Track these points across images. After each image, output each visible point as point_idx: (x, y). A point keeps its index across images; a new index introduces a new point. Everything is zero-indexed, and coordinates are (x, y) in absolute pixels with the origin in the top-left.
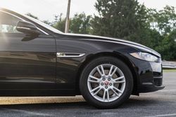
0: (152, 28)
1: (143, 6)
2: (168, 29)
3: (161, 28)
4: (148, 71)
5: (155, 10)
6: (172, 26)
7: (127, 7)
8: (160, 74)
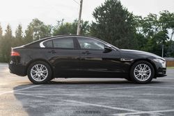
0: (138, 32)
1: (132, 14)
2: (151, 33)
3: (145, 32)
4: (160, 68)
5: (140, 17)
6: (154, 30)
7: (119, 16)
8: (165, 69)
